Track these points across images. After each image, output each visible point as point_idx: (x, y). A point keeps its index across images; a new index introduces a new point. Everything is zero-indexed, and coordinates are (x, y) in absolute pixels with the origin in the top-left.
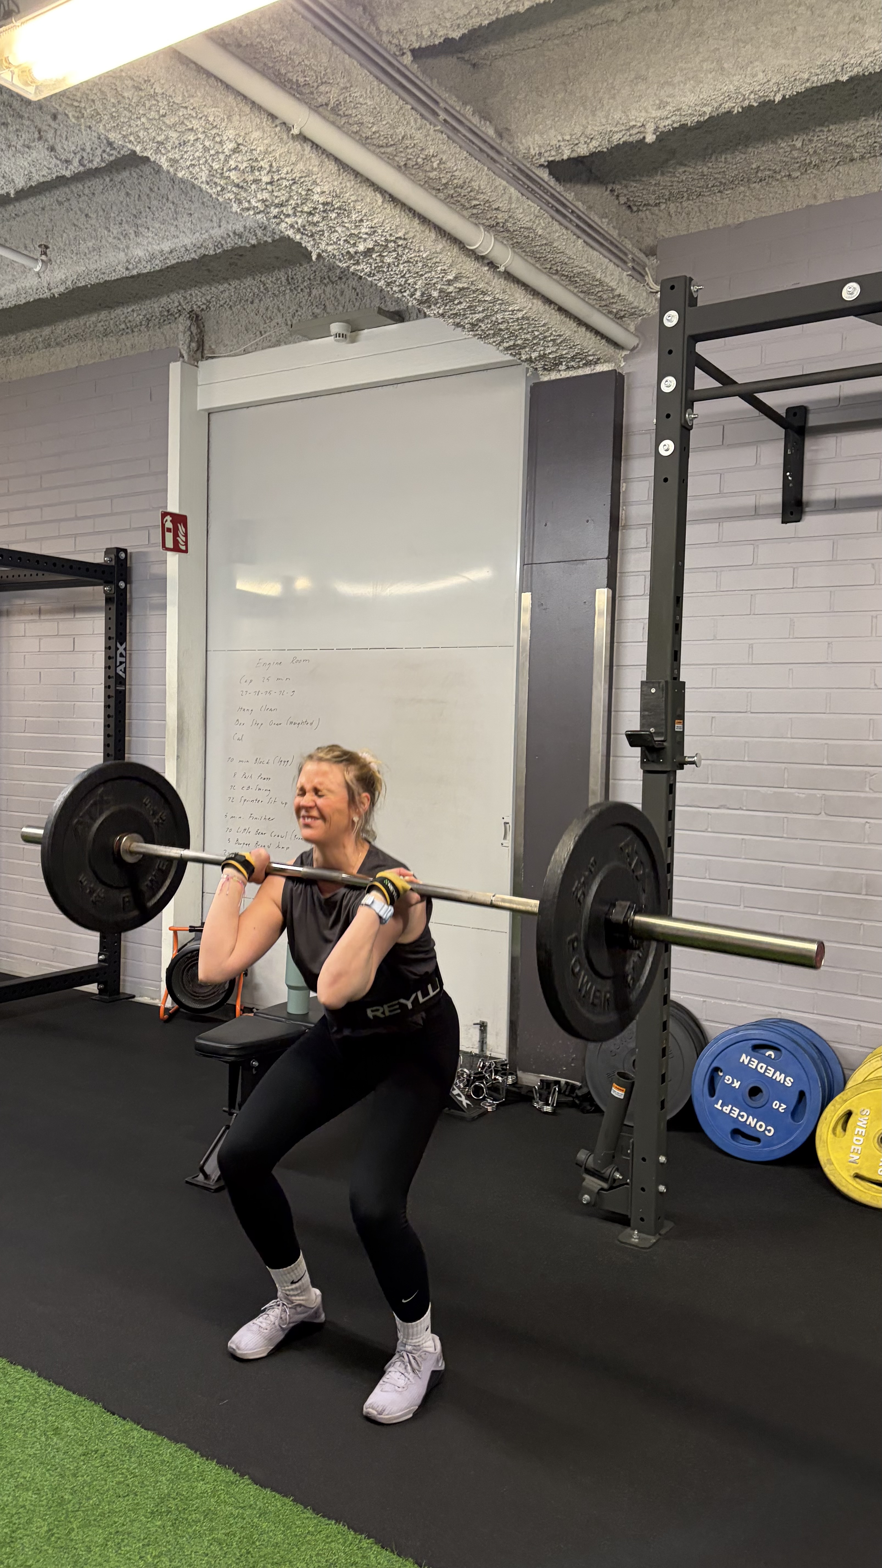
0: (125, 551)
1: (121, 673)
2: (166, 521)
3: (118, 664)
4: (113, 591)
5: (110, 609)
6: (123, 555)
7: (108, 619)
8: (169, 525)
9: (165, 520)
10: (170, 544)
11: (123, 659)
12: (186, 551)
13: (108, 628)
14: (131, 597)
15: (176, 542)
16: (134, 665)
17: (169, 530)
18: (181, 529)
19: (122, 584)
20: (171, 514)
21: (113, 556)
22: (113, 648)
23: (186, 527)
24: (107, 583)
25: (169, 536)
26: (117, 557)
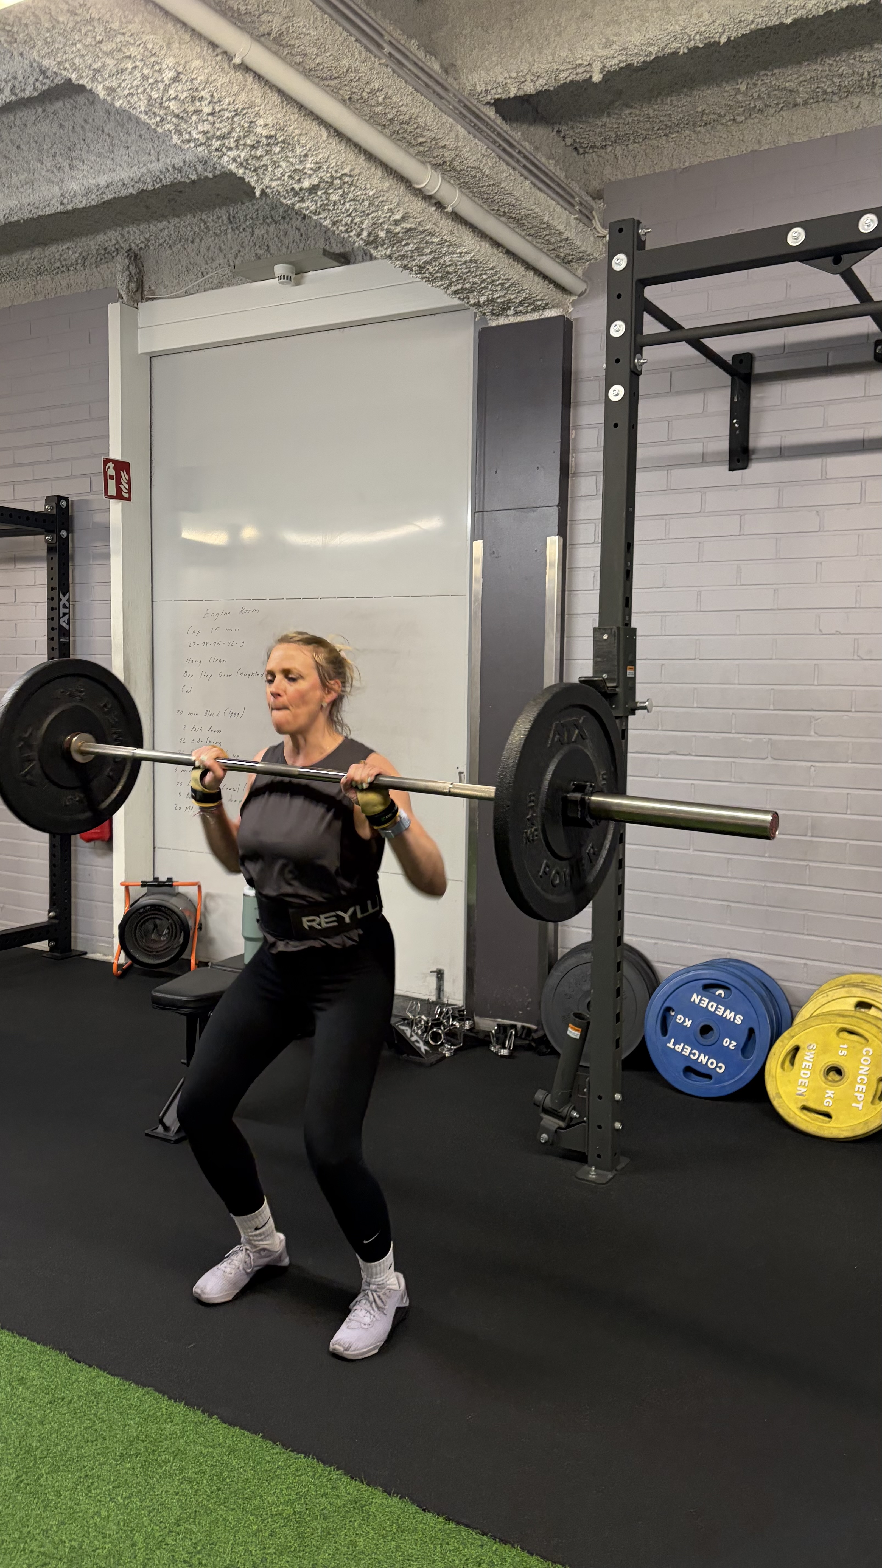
0: (66, 499)
1: (64, 625)
2: (109, 468)
3: (61, 615)
4: (55, 541)
5: (52, 559)
6: (64, 503)
7: (50, 569)
8: (111, 472)
9: (107, 467)
10: (112, 491)
11: (66, 611)
12: (129, 499)
13: (50, 579)
14: (73, 547)
15: (119, 490)
16: (78, 616)
17: (111, 477)
18: (124, 476)
19: (64, 533)
20: (114, 461)
21: (54, 505)
22: (56, 599)
23: (128, 473)
24: (48, 532)
25: (112, 484)
26: (58, 505)
